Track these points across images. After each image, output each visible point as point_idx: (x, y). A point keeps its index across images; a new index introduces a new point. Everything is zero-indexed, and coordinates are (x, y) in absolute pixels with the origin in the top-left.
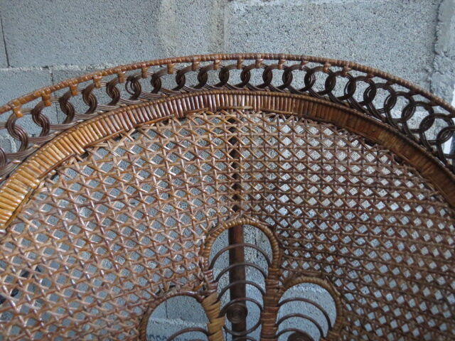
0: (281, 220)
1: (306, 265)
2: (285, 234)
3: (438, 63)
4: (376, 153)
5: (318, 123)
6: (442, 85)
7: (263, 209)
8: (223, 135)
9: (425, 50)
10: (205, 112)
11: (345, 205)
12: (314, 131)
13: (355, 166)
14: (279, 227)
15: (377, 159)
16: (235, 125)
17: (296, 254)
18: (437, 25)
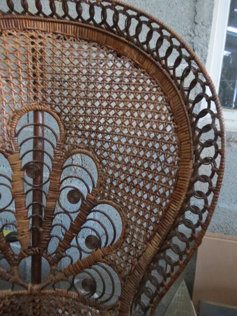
0: (64, 109)
1: (79, 141)
2: (67, 119)
3: (197, 30)
4: (122, 62)
5: (88, 42)
6: (201, 46)
7: (53, 100)
8: (26, 46)
9: (189, 21)
10: (15, 30)
11: (102, 96)
12: (85, 47)
13: (110, 71)
14: (63, 114)
15: (123, 66)
16: (34, 40)
17: (73, 133)
18: (196, 4)
